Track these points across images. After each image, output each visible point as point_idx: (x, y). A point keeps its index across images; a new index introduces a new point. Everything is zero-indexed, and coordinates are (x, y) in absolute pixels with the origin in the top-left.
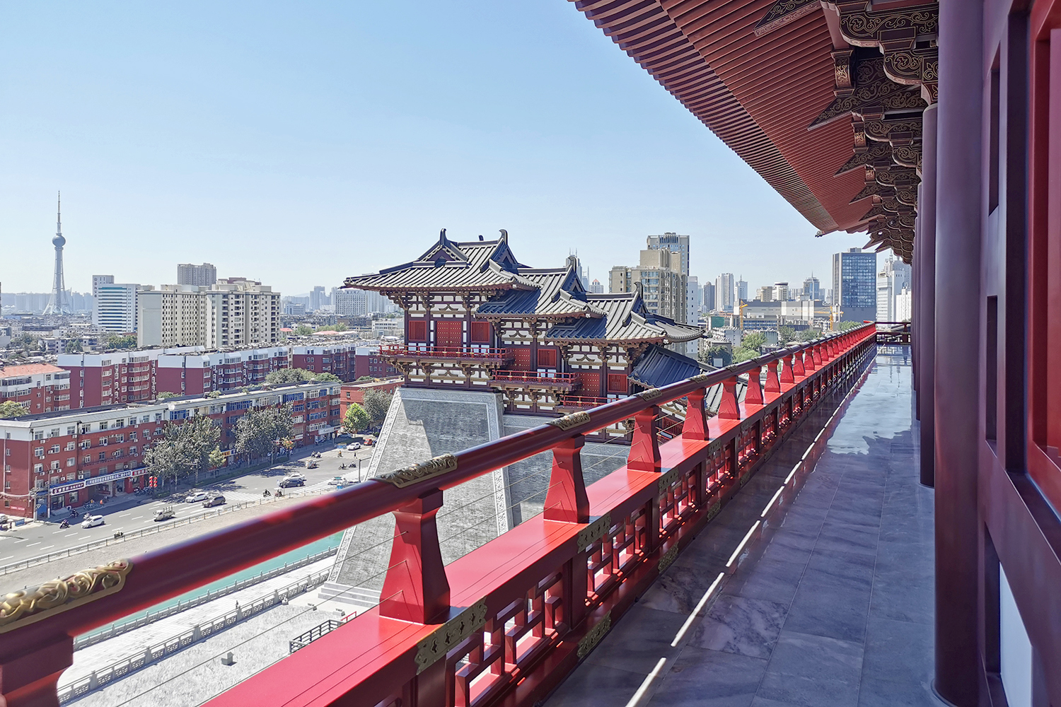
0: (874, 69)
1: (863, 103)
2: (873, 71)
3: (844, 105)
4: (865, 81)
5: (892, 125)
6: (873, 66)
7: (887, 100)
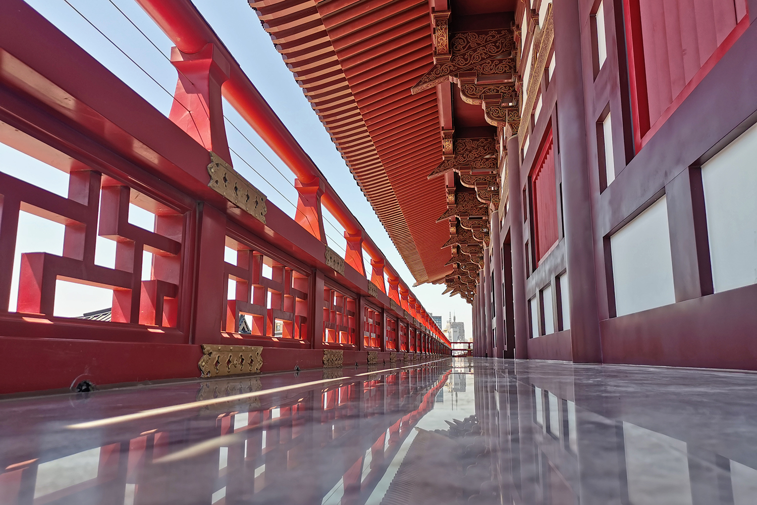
0: (467, 40)
1: (459, 68)
2: (466, 43)
3: (443, 70)
4: (460, 50)
5: (484, 88)
6: (466, 38)
7: (480, 66)
